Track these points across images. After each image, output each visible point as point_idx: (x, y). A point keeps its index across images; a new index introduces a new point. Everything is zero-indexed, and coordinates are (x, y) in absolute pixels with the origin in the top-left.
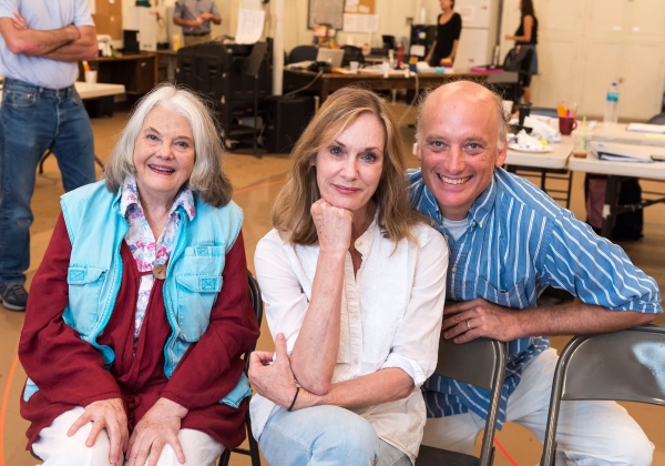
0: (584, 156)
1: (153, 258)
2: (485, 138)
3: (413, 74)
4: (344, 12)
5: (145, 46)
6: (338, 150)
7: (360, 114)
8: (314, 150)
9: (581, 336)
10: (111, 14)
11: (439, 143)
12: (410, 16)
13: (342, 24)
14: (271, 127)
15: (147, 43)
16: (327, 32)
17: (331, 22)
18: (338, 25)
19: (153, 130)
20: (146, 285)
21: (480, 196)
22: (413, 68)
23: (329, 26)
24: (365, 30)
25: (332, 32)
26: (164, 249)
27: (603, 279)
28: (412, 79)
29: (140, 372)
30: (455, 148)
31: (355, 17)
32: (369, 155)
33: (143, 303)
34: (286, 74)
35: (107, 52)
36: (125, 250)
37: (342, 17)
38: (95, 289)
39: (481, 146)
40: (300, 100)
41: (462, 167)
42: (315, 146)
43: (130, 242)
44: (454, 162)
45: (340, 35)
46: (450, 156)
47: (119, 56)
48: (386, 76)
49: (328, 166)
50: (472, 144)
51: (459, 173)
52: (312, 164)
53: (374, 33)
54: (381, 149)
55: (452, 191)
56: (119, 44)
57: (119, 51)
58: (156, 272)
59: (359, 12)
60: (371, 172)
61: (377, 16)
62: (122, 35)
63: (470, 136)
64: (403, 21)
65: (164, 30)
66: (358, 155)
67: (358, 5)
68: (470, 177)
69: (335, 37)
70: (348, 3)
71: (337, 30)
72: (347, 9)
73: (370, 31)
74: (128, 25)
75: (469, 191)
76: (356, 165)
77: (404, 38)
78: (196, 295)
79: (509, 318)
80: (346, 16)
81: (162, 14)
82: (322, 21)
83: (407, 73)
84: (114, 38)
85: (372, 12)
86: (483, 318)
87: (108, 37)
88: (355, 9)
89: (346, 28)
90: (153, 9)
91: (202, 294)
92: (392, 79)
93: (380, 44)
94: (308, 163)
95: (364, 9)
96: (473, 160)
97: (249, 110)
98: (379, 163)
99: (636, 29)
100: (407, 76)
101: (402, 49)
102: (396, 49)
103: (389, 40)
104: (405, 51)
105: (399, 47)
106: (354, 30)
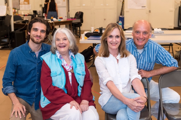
2: (148, 32)
3: (52, 22)
4: (19, 4)
6: (111, 36)
7: (114, 28)
8: (106, 37)
9: (162, 75)
11: (138, 32)
12: (41, 4)
13: (19, 8)
14: (13, 41)
16: (15, 11)
17: (16, 7)
19: (57, 38)
20: (70, 74)
21: (145, 44)
22: (52, 20)
23: (15, 9)
24: (27, 9)
25: (16, 11)
27: (169, 59)
28: (52, 23)
29: (74, 94)
30: (141, 33)
31: (23, 5)
32: (117, 37)
33: (70, 78)
34: (15, 24)
36: (63, 66)
37: (19, 5)
38: (60, 76)
39: (147, 33)
40: (21, 32)
41: (143, 37)
42: (106, 36)
43: (63, 65)
44: (141, 36)
46: (140, 35)
49: (109, 40)
50: (145, 33)
51: (142, 38)
52: (106, 40)
53: (30, 10)
54: (120, 35)
55: (140, 42)
58: (71, 71)
59: (24, 4)
60: (119, 40)
61: (30, 5)
63: (145, 31)
64: (39, 6)
66: (115, 37)
67: (24, 2)
68: (144, 40)
69: (17, 12)
70: (21, 1)
71: (18, 10)
72: (20, 3)
73: (29, 9)
75: (143, 43)
76: (115, 39)
77: (40, 11)
78: (82, 75)
79: (148, 73)
80: (20, 5)
85: (29, 4)
86: (143, 73)
88: (23, 3)
89: (21, 9)
91: (83, 75)
93: (32, 13)
94: (105, 40)
95: (26, 3)
96: (145, 36)
97: (6, 36)
98: (120, 38)
99: (107, 5)
100: (51, 22)
101: (40, 14)
102: (38, 14)
103: (35, 12)
104: (41, 15)
105: (39, 14)
106: (24, 9)
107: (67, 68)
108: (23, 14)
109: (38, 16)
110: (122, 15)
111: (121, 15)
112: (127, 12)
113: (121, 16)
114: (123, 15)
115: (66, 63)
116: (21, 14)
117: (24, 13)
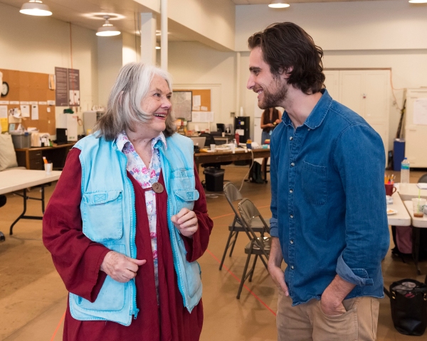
0: (421, 216)
1: (149, 178)
3: (249, 150)
5: (70, 138)
10: (48, 119)
12: (232, 112)
13: (191, 118)
15: (72, 136)
16: (182, 123)
17: (184, 117)
18: (189, 118)
20: (150, 198)
22: (249, 146)
23: (183, 119)
24: (206, 121)
25: (185, 123)
26: (154, 172)
28: (249, 153)
31: (199, 113)
35: (47, 144)
37: (191, 114)
45: (190, 124)
47: (55, 146)
48: (234, 152)
53: (211, 123)
56: (54, 138)
57: (55, 142)
58: (155, 189)
59: (201, 111)
61: (212, 112)
62: (56, 132)
64: (229, 115)
65: (82, 127)
67: (200, 106)
69: (187, 126)
71: (188, 121)
72: (193, 109)
73: (209, 122)
74: (59, 125)
77: (230, 125)
80: (193, 112)
81: (80, 117)
82: (178, 117)
83: (246, 150)
84: (51, 134)
85: (209, 110)
87: (48, 134)
88: (199, 109)
89: (194, 120)
90: (75, 114)
92: (237, 154)
93: (215, 129)
95: (204, 108)
100: (246, 151)
101: (230, 132)
102: (226, 132)
103: (221, 126)
104: (232, 133)
105: (228, 130)
106: (199, 121)
107: (144, 179)
108: (197, 130)
109: (226, 135)
110: (401, 136)
111: (398, 136)
112: (411, 130)
113: (398, 140)
114: (403, 137)
115: (144, 166)
116: (194, 130)
117: (199, 128)
